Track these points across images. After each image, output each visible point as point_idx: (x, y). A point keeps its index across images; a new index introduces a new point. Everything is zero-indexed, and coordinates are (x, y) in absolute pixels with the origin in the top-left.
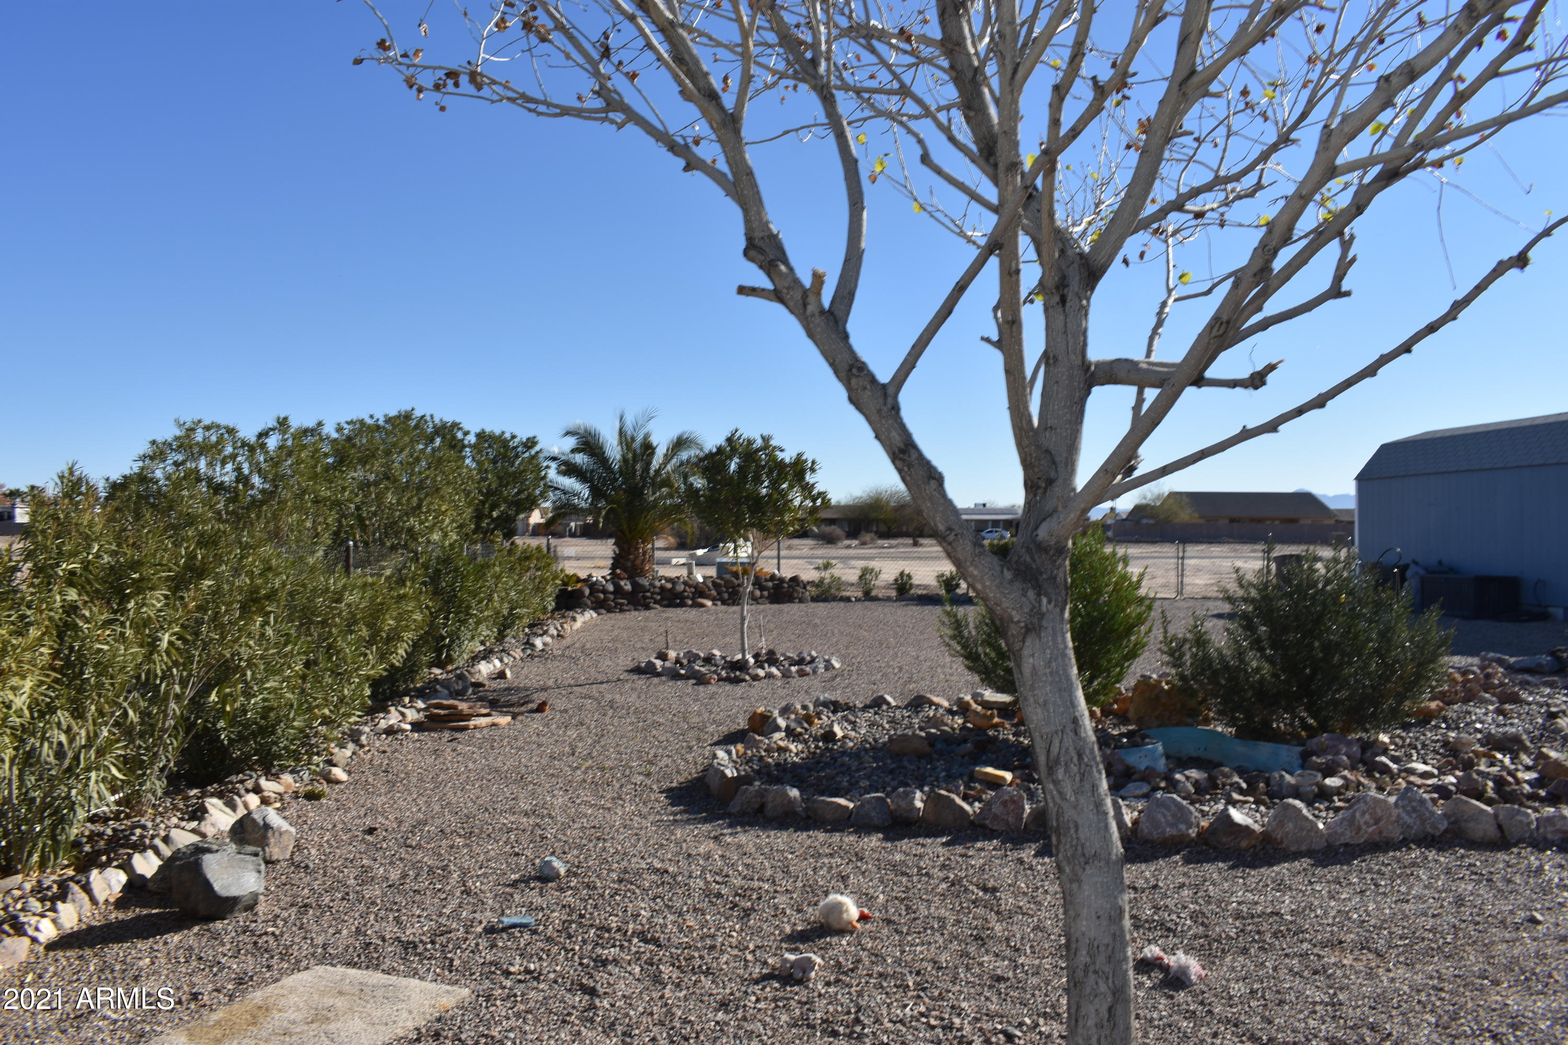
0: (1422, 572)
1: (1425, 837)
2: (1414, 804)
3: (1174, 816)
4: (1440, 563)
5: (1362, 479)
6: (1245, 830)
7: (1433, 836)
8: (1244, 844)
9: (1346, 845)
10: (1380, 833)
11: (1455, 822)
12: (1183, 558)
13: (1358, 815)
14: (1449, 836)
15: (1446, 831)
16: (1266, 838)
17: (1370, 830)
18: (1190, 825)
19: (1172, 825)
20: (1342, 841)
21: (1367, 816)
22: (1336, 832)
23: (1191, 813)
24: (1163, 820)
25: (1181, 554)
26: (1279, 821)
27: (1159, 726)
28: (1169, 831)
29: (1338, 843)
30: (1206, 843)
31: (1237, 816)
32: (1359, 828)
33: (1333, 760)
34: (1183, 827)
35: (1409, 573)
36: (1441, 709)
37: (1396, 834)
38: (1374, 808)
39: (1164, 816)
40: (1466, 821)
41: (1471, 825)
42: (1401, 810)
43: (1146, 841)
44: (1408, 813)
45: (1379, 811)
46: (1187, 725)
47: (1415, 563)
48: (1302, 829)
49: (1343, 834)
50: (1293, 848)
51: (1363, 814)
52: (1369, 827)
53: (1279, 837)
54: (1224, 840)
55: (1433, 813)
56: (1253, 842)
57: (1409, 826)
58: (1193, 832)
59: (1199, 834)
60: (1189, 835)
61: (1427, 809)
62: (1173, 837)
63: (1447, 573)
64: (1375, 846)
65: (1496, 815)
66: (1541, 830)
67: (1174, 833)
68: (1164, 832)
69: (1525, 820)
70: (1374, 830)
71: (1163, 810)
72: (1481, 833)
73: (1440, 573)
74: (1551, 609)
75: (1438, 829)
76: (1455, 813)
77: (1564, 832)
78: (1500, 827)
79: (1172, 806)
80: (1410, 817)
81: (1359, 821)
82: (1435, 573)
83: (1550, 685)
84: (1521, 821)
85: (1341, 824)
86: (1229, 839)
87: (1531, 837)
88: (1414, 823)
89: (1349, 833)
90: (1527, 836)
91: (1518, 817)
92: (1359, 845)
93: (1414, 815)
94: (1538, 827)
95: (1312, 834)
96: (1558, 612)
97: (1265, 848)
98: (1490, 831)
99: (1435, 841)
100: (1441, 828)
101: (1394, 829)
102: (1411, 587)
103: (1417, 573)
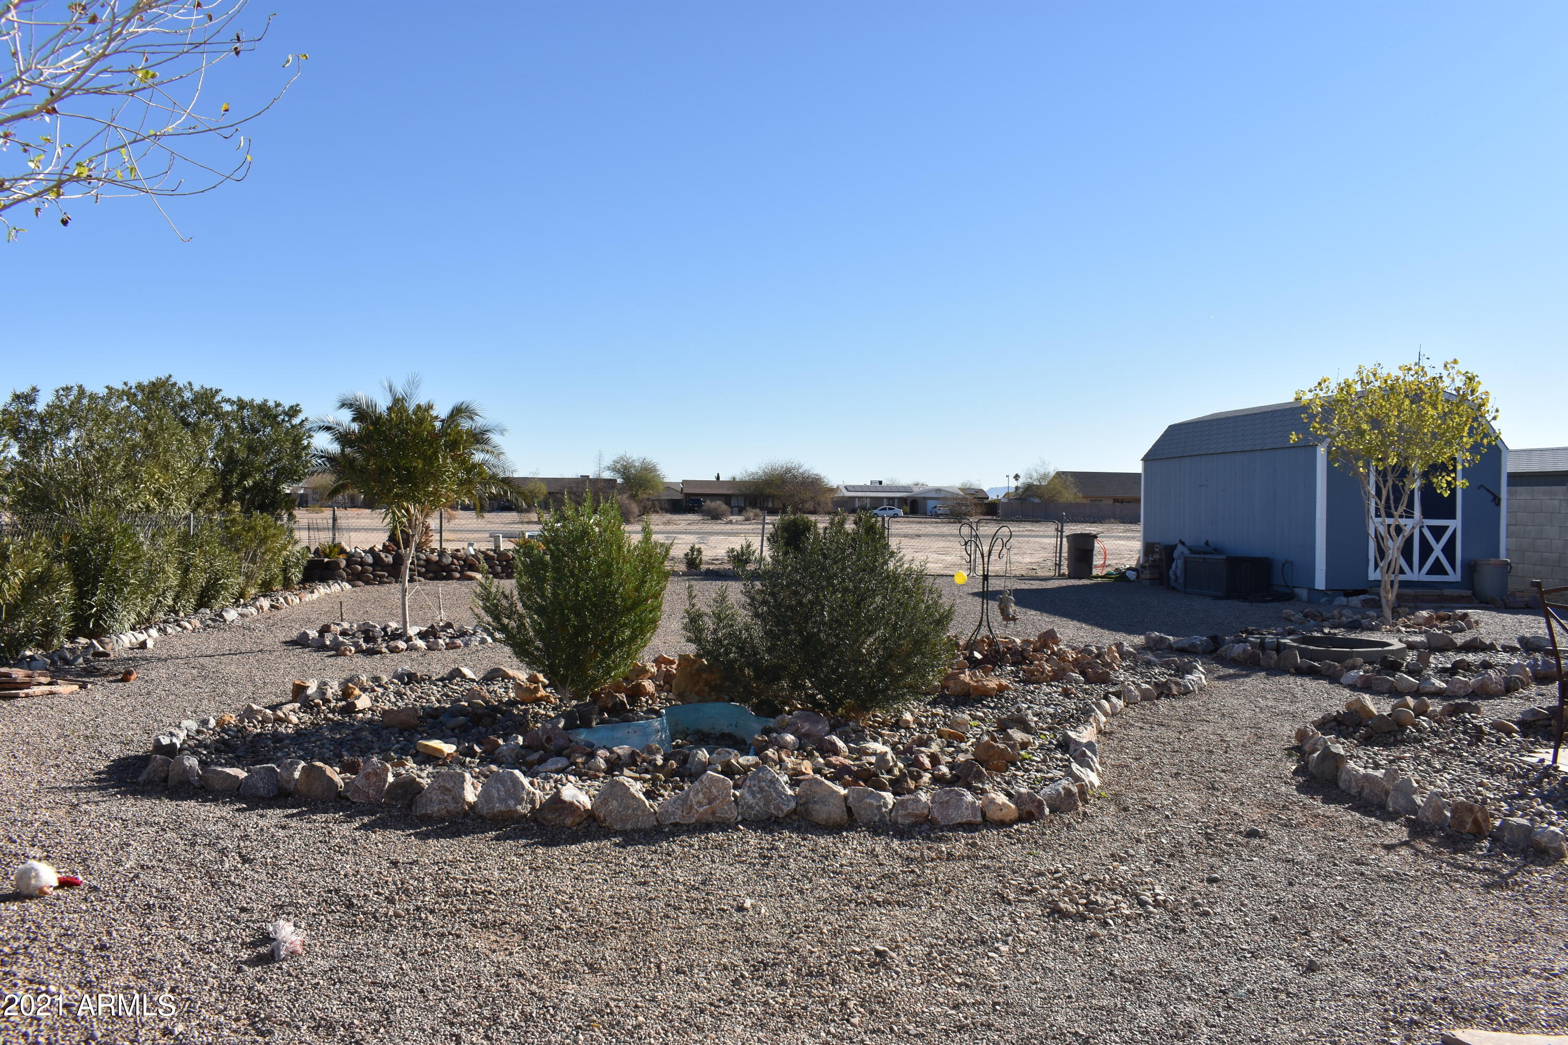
0: (1186, 552)
1: (769, 819)
2: (763, 784)
3: (507, 792)
4: (1207, 543)
5: (1147, 459)
6: (571, 807)
7: (777, 817)
9: (675, 825)
10: (713, 813)
11: (806, 803)
13: (691, 794)
14: (795, 817)
15: (794, 811)
16: (590, 815)
17: (701, 810)
18: (520, 801)
19: (503, 801)
20: (672, 820)
21: (701, 795)
22: (667, 811)
23: (523, 788)
24: (496, 795)
28: (499, 807)
29: (667, 823)
30: (535, 820)
31: (569, 792)
32: (691, 807)
34: (511, 803)
35: (1176, 554)
37: (733, 814)
38: (709, 788)
39: (498, 791)
40: (815, 802)
41: (817, 807)
43: (481, 817)
44: (753, 794)
45: (714, 791)
46: (724, 701)
47: (1183, 543)
48: (627, 807)
49: (674, 813)
50: (617, 827)
51: (697, 793)
52: (701, 806)
53: (601, 815)
54: (549, 817)
55: (781, 794)
56: (578, 820)
57: (750, 807)
58: (524, 809)
59: (531, 811)
60: (516, 811)
61: (776, 789)
62: (501, 812)
63: (1211, 553)
64: (704, 827)
65: (846, 798)
66: (893, 814)
67: (503, 809)
68: (493, 807)
69: (875, 803)
70: (706, 810)
71: (499, 785)
72: (824, 816)
73: (1205, 553)
74: (1297, 591)
75: (782, 810)
76: (807, 794)
77: (916, 816)
78: (849, 809)
79: (509, 781)
80: (754, 797)
81: (691, 801)
82: (1199, 553)
83: (1167, 665)
84: (871, 804)
85: (675, 802)
86: (554, 816)
87: (880, 820)
88: (757, 804)
89: (679, 812)
90: (877, 819)
91: (868, 801)
92: (688, 825)
93: (759, 796)
94: (891, 810)
95: (639, 813)
96: (1303, 593)
97: (589, 826)
98: (837, 813)
99: (774, 822)
100: (786, 809)
101: (730, 809)
102: (1177, 567)
103: (1182, 553)
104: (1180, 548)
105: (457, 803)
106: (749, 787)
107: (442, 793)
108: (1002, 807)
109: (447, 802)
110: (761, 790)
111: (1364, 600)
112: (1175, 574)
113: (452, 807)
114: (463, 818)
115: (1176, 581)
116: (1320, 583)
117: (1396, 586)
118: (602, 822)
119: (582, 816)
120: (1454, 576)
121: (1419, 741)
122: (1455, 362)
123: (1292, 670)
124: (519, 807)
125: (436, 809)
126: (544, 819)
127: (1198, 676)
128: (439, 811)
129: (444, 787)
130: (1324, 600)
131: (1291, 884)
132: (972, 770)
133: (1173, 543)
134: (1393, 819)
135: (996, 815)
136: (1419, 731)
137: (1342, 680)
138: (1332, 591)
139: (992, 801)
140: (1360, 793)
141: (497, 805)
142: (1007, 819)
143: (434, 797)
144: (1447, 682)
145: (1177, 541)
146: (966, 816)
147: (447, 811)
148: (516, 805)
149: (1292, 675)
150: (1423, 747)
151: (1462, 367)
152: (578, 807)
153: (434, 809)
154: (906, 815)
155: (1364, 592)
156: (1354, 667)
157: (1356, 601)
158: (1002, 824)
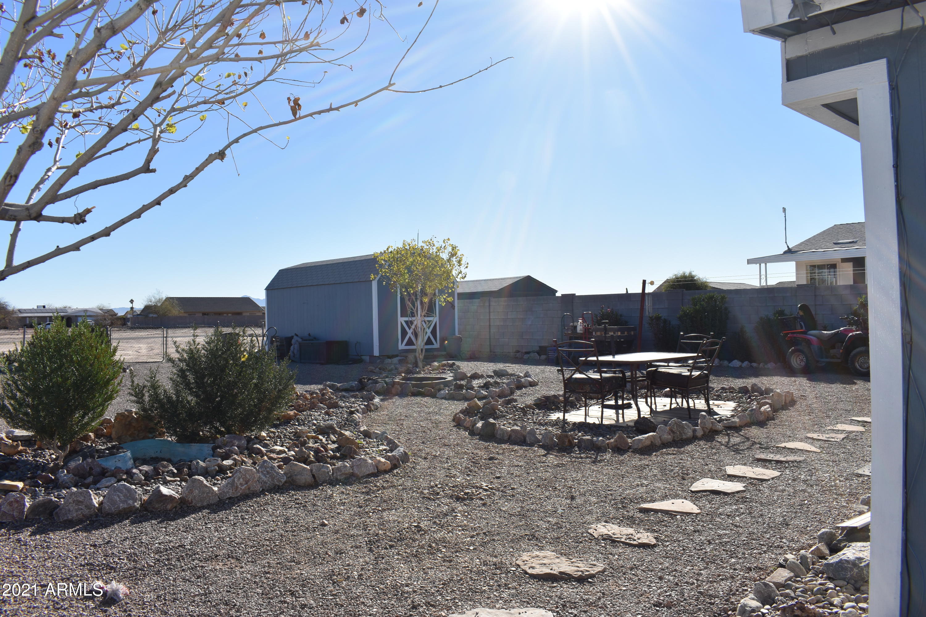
0: (300, 340)
1: (274, 488)
2: (268, 469)
3: (125, 496)
4: (309, 335)
5: (269, 289)
6: (170, 498)
7: (279, 486)
8: (169, 507)
9: (230, 498)
10: (249, 489)
11: (291, 476)
12: (166, 337)
13: (236, 480)
14: (287, 484)
15: (286, 482)
16: (182, 501)
17: (243, 488)
18: (135, 500)
19: (124, 502)
20: (228, 496)
21: (241, 480)
22: (224, 492)
23: (136, 492)
24: (118, 499)
25: (165, 335)
26: (190, 490)
27: (131, 441)
29: (225, 498)
30: (146, 510)
31: (165, 490)
32: (237, 487)
33: (229, 450)
34: (131, 502)
35: (293, 341)
36: (296, 415)
37: (258, 488)
38: (245, 475)
39: (119, 497)
40: (296, 475)
41: (299, 477)
42: (261, 474)
43: (108, 514)
44: (265, 475)
45: (248, 476)
46: (149, 438)
47: (297, 335)
48: (204, 493)
49: (228, 492)
50: (199, 505)
51: (239, 479)
52: (242, 486)
53: (190, 499)
54: (157, 506)
55: (278, 473)
56: (175, 505)
57: (265, 483)
58: (137, 505)
59: (142, 505)
60: (135, 506)
61: (275, 471)
62: (124, 509)
63: (313, 340)
64: (247, 496)
65: (311, 470)
66: (335, 475)
67: (125, 506)
68: (119, 507)
69: (326, 471)
70: (245, 487)
71: (118, 493)
72: (304, 481)
73: (309, 340)
74: (363, 357)
75: (281, 481)
76: (290, 472)
77: (346, 474)
78: (314, 476)
79: (124, 490)
80: (266, 477)
81: (237, 484)
82: (307, 340)
83: (355, 397)
84: (324, 471)
85: (227, 486)
86: (160, 505)
87: (329, 479)
88: (268, 480)
89: (231, 491)
90: (327, 479)
91: (323, 470)
92: (237, 497)
93: (268, 476)
94: (333, 474)
95: (210, 495)
96: (367, 358)
97: (182, 507)
98: (308, 479)
99: (278, 489)
100: (283, 481)
101: (257, 485)
102: (294, 349)
103: (297, 341)
104: (295, 337)
105: (90, 509)
106: (262, 472)
107: (76, 505)
108: (384, 463)
109: (82, 509)
110: (268, 473)
111: (400, 360)
112: (293, 353)
113: (86, 512)
114: (96, 517)
115: (294, 356)
116: (376, 353)
117: (424, 351)
118: (190, 504)
119: (177, 502)
120: (436, 345)
121: (504, 416)
122: (449, 239)
123: (410, 394)
124: (136, 504)
125: (75, 515)
126: (153, 508)
127: (377, 400)
128: (77, 516)
129: (77, 500)
130: (378, 361)
131: (528, 473)
132: (351, 450)
133: (290, 335)
134: (533, 446)
135: (382, 468)
136: (501, 412)
137: (437, 396)
138: (385, 356)
139: (379, 461)
140: (509, 439)
141: (121, 505)
142: (387, 469)
143: (71, 509)
144: (487, 392)
145: (293, 334)
146: (372, 470)
147: (83, 515)
148: (134, 503)
149: (411, 396)
150: (507, 419)
151: (451, 242)
152: (175, 497)
153: (74, 515)
154: (341, 475)
155: (397, 356)
156: (440, 390)
157: (395, 360)
158: (386, 472)
